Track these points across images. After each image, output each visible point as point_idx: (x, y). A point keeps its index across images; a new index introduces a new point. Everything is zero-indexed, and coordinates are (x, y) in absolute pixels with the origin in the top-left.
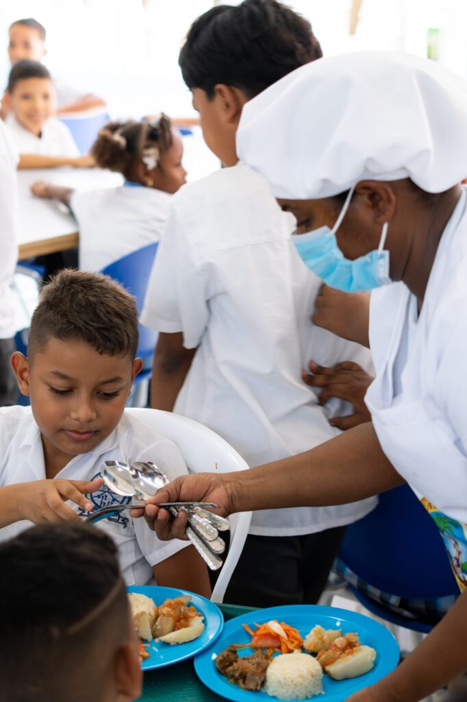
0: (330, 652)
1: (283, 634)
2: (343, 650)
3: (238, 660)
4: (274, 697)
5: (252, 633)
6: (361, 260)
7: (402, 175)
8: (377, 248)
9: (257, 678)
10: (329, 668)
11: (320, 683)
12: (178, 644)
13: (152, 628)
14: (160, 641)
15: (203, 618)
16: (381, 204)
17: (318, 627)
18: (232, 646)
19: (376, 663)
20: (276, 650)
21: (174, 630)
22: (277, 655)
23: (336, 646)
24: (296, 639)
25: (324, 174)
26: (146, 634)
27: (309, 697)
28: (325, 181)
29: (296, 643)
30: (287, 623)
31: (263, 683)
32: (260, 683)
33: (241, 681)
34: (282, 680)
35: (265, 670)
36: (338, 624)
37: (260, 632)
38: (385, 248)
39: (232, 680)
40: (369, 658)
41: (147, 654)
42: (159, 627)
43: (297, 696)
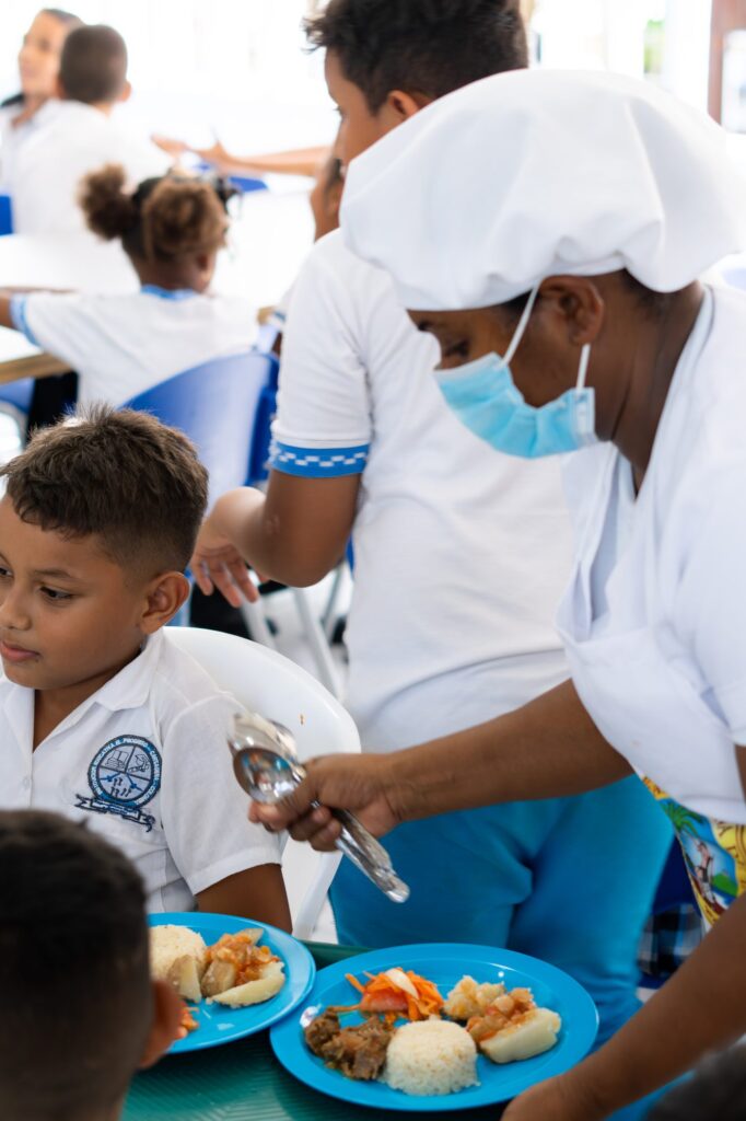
0: (487, 1017)
1: (411, 990)
2: (509, 1015)
3: (341, 1031)
4: (399, 1091)
5: (360, 988)
6: (551, 407)
7: (613, 266)
8: (573, 384)
9: (372, 1060)
10: (486, 1045)
11: (472, 1068)
12: (243, 1007)
13: (200, 982)
14: (214, 1002)
15: (281, 965)
16: (581, 313)
17: (467, 979)
18: (330, 1010)
19: (560, 1037)
20: (401, 1015)
21: (236, 983)
22: (404, 1024)
23: (495, 1008)
24: (433, 998)
25: (491, 268)
26: (190, 991)
27: (456, 1090)
28: (494, 277)
29: (433, 1004)
30: (416, 972)
31: (382, 1069)
32: (376, 1067)
33: (345, 1066)
34: (412, 1064)
35: (384, 1048)
36: (501, 974)
37: (374, 987)
38: (587, 384)
39: (330, 1063)
40: (549, 1028)
41: (193, 1023)
42: (212, 980)
43: (437, 1090)
